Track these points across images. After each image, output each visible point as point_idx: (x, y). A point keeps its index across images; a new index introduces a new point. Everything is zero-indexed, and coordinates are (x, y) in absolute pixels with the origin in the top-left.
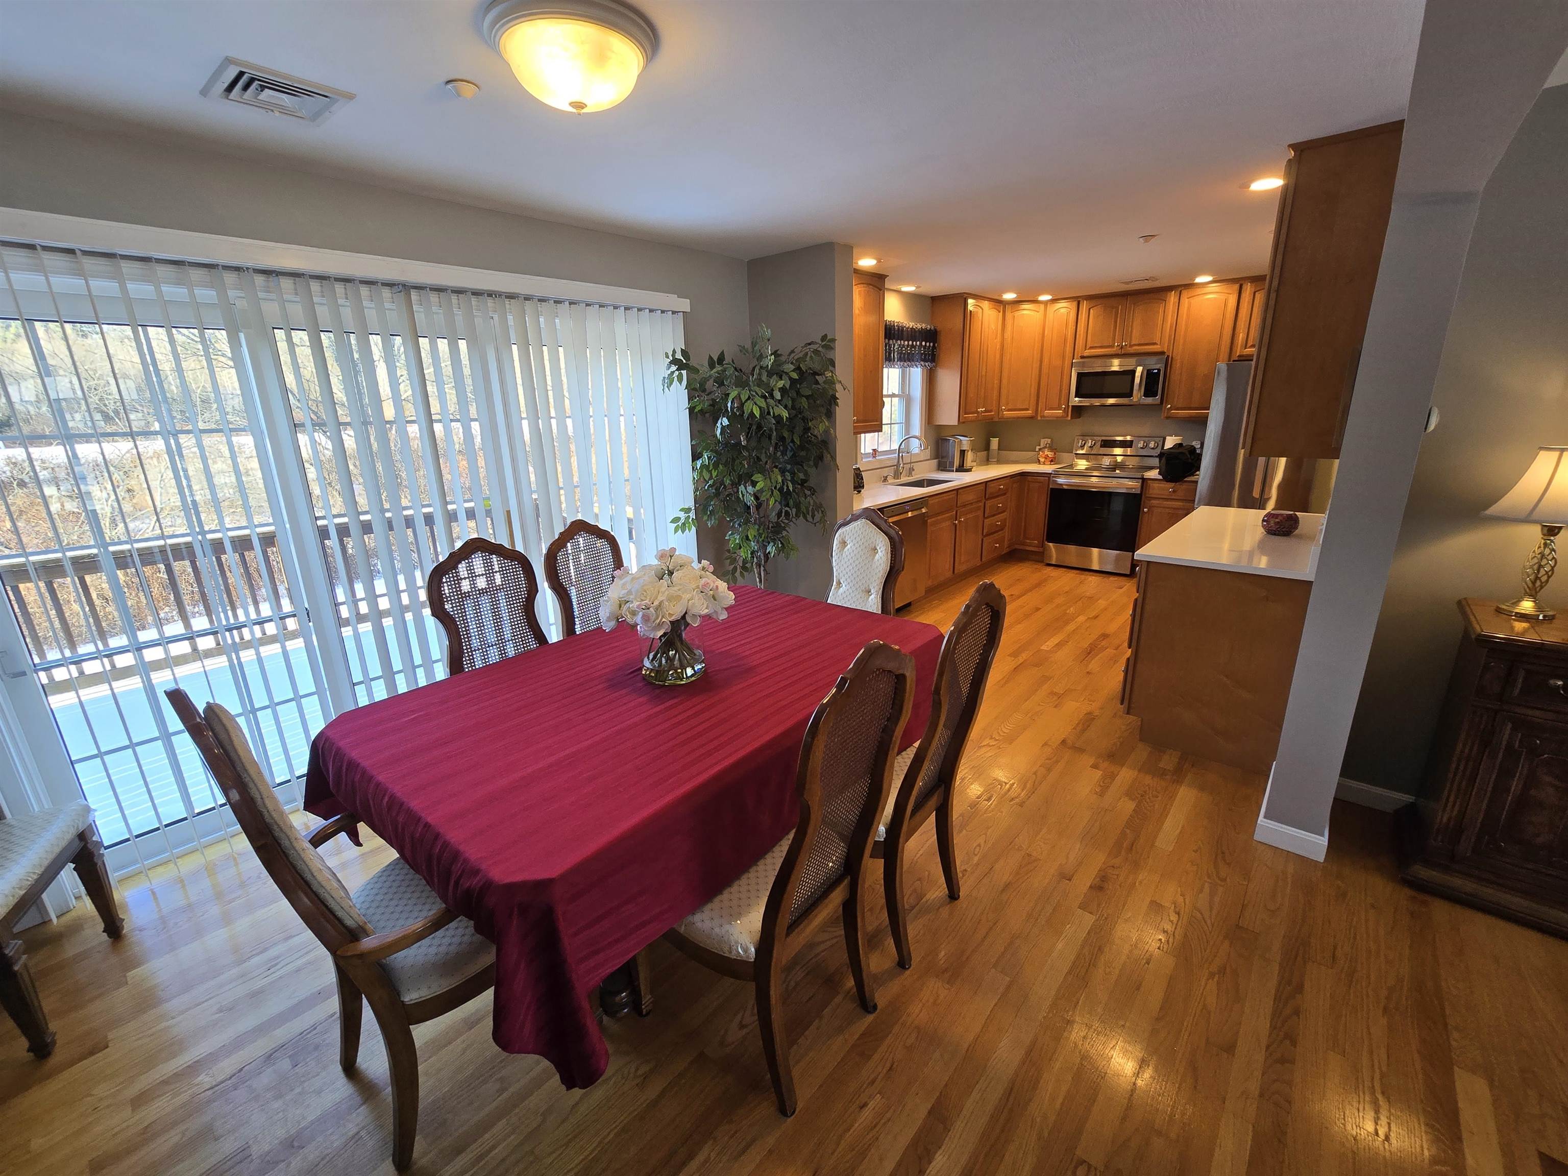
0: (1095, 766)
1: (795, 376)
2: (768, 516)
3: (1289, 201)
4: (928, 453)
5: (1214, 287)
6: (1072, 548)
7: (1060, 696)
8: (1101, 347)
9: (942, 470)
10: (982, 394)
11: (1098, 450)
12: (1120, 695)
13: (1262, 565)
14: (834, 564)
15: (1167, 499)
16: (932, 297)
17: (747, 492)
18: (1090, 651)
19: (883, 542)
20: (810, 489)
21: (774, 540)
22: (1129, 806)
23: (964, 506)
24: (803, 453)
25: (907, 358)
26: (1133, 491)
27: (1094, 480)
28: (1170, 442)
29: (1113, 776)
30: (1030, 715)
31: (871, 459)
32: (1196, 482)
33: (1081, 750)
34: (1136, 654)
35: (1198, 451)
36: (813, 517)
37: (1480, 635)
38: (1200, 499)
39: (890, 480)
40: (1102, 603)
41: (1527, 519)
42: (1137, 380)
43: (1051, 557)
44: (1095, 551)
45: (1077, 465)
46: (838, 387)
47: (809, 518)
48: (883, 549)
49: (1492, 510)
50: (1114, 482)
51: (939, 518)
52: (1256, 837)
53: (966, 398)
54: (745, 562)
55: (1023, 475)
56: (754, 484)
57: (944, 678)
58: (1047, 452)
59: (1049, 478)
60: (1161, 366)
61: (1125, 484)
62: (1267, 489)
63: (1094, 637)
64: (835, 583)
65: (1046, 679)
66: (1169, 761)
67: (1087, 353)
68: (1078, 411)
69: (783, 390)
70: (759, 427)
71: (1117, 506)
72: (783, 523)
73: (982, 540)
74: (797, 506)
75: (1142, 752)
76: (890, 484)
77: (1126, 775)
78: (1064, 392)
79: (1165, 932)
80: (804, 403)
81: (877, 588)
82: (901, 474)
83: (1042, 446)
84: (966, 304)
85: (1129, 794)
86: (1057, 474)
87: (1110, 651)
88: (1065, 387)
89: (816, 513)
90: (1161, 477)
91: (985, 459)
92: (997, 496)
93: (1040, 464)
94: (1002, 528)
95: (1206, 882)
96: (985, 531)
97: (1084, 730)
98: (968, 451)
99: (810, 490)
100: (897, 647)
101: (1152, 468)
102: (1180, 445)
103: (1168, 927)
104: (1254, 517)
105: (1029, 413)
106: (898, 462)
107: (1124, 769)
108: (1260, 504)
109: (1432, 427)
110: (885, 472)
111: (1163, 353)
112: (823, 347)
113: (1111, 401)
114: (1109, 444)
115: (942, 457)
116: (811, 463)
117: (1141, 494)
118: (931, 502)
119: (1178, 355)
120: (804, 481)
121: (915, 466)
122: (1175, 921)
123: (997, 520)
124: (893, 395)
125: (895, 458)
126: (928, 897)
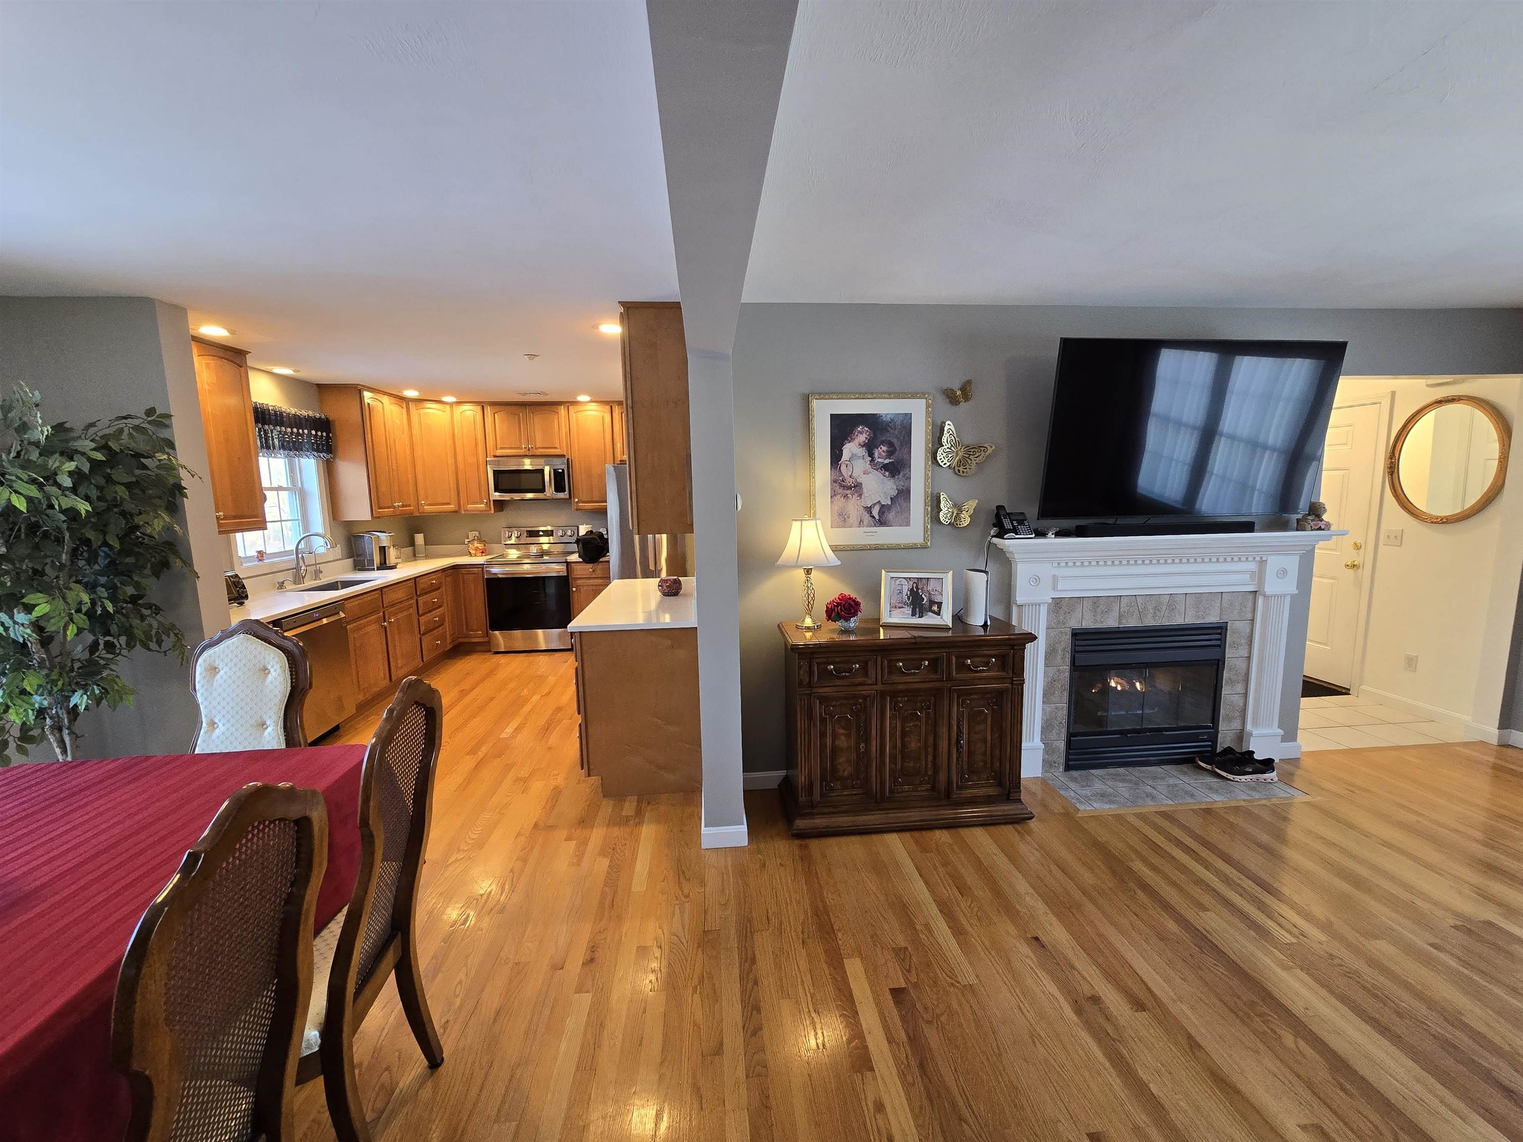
0: (569, 839)
1: (99, 456)
2: (69, 654)
3: (627, 346)
4: (338, 551)
5: (593, 406)
6: (518, 633)
7: (525, 780)
8: (511, 448)
9: (359, 570)
10: (396, 488)
11: (525, 539)
12: (579, 760)
13: (666, 620)
14: (200, 698)
15: (590, 578)
16: (317, 384)
17: (15, 623)
18: (547, 729)
19: (276, 659)
20: (149, 606)
21: (85, 688)
22: (605, 863)
23: (393, 605)
24: (130, 560)
25: (292, 447)
26: (561, 574)
27: (526, 567)
28: (583, 530)
29: (584, 842)
30: (498, 810)
31: (256, 563)
32: (609, 561)
33: (552, 827)
34: (585, 719)
35: (605, 537)
36: (159, 643)
37: (792, 645)
38: (613, 576)
39: (289, 586)
40: (552, 679)
41: (796, 566)
42: (547, 478)
43: (498, 645)
44: (540, 632)
45: (508, 554)
46: (183, 473)
47: (153, 645)
48: (277, 666)
49: (780, 562)
50: (544, 566)
51: (362, 622)
52: (704, 846)
53: (377, 494)
54: (24, 726)
55: (455, 567)
56: (29, 609)
57: (372, 804)
58: (476, 544)
59: (483, 568)
60: (564, 467)
61: (554, 569)
62: (658, 563)
63: (549, 712)
64: (204, 725)
65: (509, 767)
66: (629, 807)
67: (499, 452)
68: (500, 505)
69: (76, 475)
70: (33, 528)
71: (551, 590)
72: (103, 659)
73: (421, 639)
74: (128, 631)
75: (607, 808)
76: (288, 591)
77: (597, 835)
78: (484, 488)
79: (653, 971)
80: (122, 492)
81: (274, 717)
82: (303, 578)
83: (471, 538)
84: (361, 398)
85: (602, 853)
86: (490, 564)
87: (566, 722)
88: (483, 483)
89: (164, 637)
90: (581, 560)
91: (411, 554)
92: (430, 592)
93: (471, 556)
94: (441, 624)
95: (675, 905)
96: (423, 629)
97: (553, 807)
98: (389, 548)
99: (150, 608)
100: (288, 785)
101: (572, 553)
102: (591, 532)
103: (655, 965)
104: (653, 583)
105: (452, 507)
106: (298, 563)
107: (595, 830)
108: (655, 574)
109: (739, 508)
110: (280, 577)
111: (563, 456)
112: (149, 422)
113: (530, 496)
114: (533, 534)
115: (358, 556)
116: (147, 571)
117: (568, 576)
118: (348, 605)
119: (576, 458)
120: (134, 600)
121: (322, 567)
122: (659, 957)
123: (435, 616)
124: (279, 489)
125: (292, 560)
126: (401, 1085)
